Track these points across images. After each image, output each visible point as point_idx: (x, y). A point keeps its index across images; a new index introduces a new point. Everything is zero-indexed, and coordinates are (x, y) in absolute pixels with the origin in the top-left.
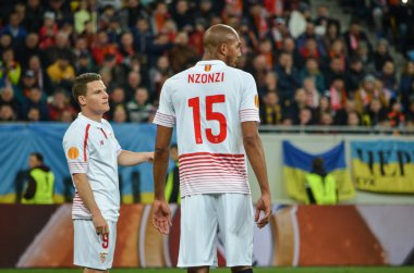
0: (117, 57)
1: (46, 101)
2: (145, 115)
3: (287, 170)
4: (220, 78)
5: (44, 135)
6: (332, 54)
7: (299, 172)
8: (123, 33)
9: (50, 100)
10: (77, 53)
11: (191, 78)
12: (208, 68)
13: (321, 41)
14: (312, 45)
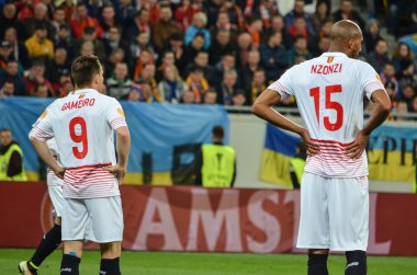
0: (98, 29)
1: (22, 74)
2: (126, 91)
3: (268, 153)
4: (338, 69)
5: (20, 109)
6: (321, 34)
7: (280, 156)
8: (105, 5)
9: (27, 73)
10: (56, 25)
11: (314, 69)
12: (330, 59)
13: (310, 19)
14: (301, 24)
